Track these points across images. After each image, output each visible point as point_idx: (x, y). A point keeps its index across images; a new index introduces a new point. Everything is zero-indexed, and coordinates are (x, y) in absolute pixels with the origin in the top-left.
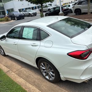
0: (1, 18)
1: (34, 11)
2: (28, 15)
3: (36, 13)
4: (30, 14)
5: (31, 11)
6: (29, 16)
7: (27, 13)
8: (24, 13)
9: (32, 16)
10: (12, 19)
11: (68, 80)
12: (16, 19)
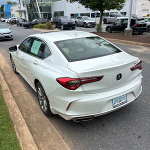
0: (43, 23)
1: (93, 20)
2: (83, 24)
3: (95, 23)
4: (85, 23)
5: (88, 19)
6: (82, 26)
7: (81, 21)
8: (77, 20)
9: (87, 27)
10: (56, 27)
11: (59, 114)
12: (62, 28)
